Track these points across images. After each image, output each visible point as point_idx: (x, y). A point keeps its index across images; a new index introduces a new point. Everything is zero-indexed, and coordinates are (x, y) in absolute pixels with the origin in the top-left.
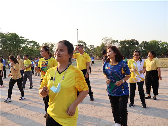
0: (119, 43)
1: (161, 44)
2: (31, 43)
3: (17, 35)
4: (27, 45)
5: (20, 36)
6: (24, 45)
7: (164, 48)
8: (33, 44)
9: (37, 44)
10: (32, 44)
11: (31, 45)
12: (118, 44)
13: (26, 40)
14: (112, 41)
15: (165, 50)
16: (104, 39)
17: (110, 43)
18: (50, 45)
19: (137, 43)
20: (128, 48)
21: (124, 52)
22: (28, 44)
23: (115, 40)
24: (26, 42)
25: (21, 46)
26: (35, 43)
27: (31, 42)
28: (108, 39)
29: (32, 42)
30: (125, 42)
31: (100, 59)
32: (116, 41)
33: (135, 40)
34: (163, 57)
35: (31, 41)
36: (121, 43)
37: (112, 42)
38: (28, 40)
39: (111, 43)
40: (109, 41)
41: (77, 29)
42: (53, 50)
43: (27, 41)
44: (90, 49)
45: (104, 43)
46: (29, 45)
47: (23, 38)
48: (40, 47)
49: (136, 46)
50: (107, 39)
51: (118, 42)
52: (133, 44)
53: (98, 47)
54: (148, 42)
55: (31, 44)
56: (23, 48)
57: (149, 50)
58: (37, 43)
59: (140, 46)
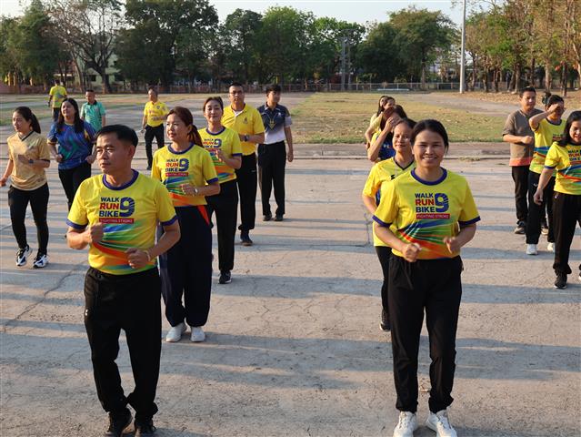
0: (123, 10)
1: (312, 29)
12: (118, 16)
17: (76, 8)
19: (211, 15)
20: (168, 38)
30: (152, 3)
31: (24, 87)
36: (135, 8)
39: (83, 7)
49: (207, 28)
51: (116, 5)
52: (191, 19)
53: (8, 22)
54: (261, 16)
57: (264, 51)
59: (222, 33)
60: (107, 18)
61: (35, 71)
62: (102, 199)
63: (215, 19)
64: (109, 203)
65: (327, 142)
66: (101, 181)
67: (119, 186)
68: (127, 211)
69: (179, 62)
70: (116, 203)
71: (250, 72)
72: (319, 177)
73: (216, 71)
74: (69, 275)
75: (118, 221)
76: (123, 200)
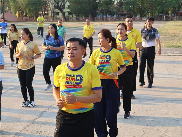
15: (177, 3)
21: (86, 2)
31: (24, 18)
61: (30, 11)
62: (67, 75)
64: (70, 77)
65: (176, 47)
66: (66, 66)
67: (76, 69)
68: (79, 82)
69: (100, 6)
70: (74, 77)
71: (135, 11)
72: (171, 65)
73: (118, 10)
74: (45, 111)
75: (75, 87)
76: (77, 76)
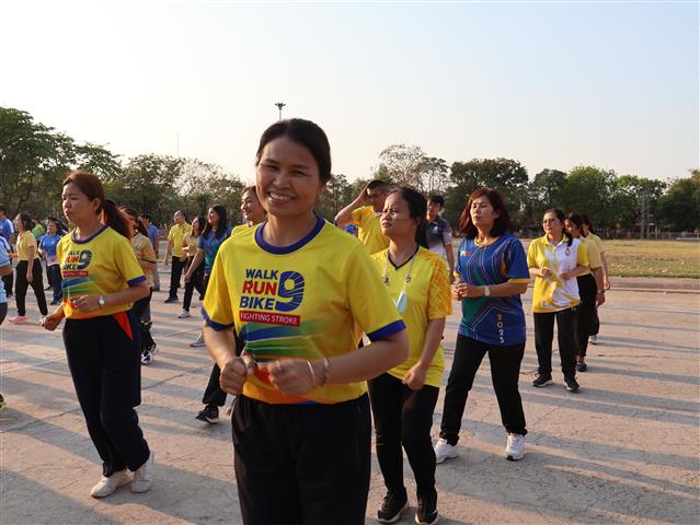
0: (449, 172)
1: (614, 185)
2: (83, 155)
3: (23, 118)
4: (63, 161)
5: (35, 122)
6: (53, 163)
7: (625, 202)
8: (90, 157)
9: (109, 160)
10: (87, 160)
11: (80, 162)
12: (444, 176)
13: (59, 140)
14: (420, 160)
15: (629, 209)
16: (387, 152)
17: (413, 171)
18: (163, 168)
19: (522, 175)
22: (68, 156)
23: (434, 159)
24: (59, 149)
25: (41, 166)
26: (99, 155)
27: (81, 150)
28: (406, 151)
29: (86, 148)
30: (473, 166)
32: (438, 164)
33: (513, 162)
34: (621, 237)
35: (82, 144)
36: (459, 170)
37: (420, 164)
38: (68, 139)
39: (417, 170)
40: (407, 162)
41: (280, 106)
42: (174, 186)
43: (64, 147)
44: (331, 191)
45: (389, 167)
46: (74, 162)
47: (51, 133)
48: (119, 171)
49: (518, 185)
50: (400, 151)
51: (444, 169)
52: (505, 178)
53: (362, 183)
54: (565, 174)
55: (81, 159)
56: (46, 174)
58: (108, 153)
59: (530, 189)
60: (436, 178)
63: (526, 178)
